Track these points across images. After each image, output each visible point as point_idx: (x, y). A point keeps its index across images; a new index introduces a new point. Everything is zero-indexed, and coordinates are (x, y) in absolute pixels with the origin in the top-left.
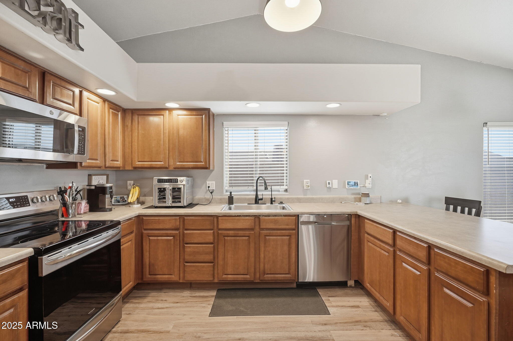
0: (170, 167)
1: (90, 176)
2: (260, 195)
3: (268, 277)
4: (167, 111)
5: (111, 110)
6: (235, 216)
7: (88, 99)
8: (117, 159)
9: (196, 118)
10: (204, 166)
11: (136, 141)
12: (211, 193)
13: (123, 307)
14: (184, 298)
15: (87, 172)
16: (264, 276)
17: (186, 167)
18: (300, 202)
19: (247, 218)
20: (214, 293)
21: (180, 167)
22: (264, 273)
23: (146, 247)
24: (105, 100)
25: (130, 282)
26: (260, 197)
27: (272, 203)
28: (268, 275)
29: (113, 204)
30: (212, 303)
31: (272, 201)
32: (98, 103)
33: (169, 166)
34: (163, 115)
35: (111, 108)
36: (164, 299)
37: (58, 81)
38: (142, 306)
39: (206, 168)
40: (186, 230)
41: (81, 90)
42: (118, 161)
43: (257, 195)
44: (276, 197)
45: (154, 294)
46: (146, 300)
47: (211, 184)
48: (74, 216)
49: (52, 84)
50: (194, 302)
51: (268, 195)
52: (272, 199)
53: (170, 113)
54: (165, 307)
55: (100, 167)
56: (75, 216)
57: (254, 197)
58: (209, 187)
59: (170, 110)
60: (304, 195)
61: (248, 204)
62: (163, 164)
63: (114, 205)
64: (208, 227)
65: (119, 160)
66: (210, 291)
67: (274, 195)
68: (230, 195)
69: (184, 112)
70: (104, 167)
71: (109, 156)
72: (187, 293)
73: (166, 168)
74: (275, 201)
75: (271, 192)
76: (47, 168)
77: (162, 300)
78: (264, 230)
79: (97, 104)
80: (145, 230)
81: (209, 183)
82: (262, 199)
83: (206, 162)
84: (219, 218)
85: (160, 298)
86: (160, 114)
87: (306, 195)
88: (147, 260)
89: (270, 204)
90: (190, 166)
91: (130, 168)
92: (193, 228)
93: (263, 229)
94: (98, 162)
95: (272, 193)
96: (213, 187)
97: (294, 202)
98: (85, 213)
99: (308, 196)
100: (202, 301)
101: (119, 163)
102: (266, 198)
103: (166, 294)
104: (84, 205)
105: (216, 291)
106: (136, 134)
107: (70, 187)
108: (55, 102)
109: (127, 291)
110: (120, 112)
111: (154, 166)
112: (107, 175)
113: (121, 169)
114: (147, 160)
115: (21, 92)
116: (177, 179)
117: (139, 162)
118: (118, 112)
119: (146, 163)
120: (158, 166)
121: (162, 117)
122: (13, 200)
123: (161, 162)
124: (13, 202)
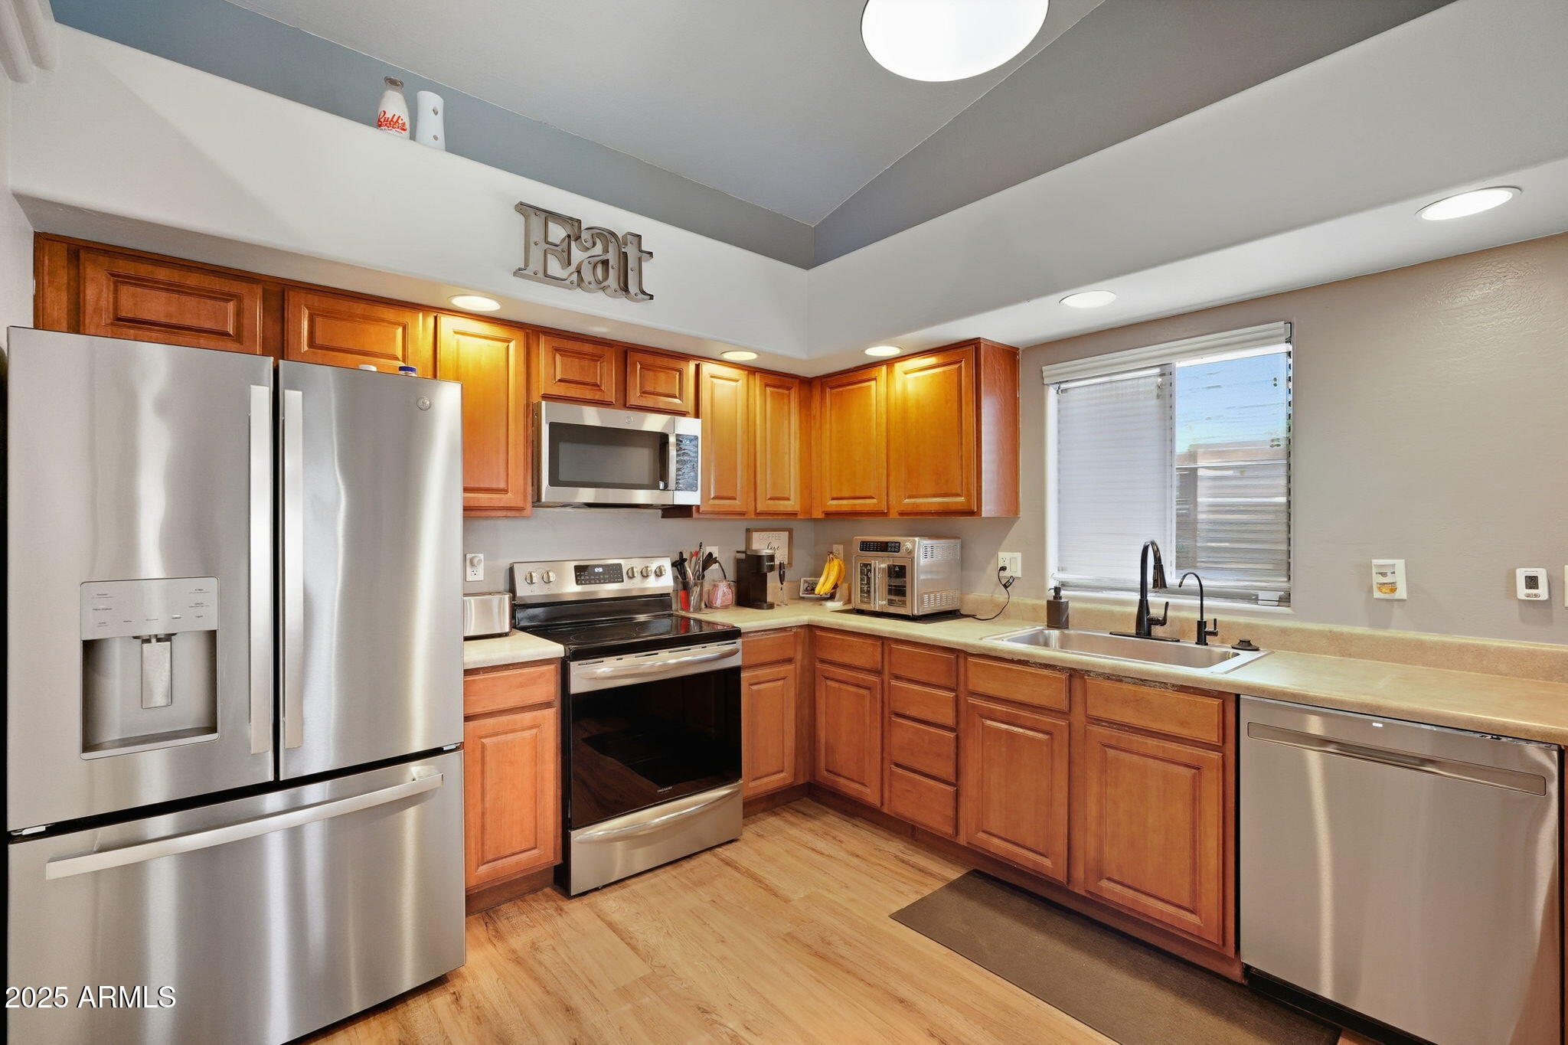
0: (891, 511)
1: (749, 531)
2: (1157, 605)
3: (1110, 890)
4: (884, 368)
5: (768, 389)
6: (1012, 661)
7: (712, 377)
8: (787, 496)
9: (944, 372)
10: (966, 508)
11: (827, 450)
12: (1006, 586)
13: (764, 820)
14: (878, 854)
15: (743, 525)
16: (1099, 883)
17: (924, 509)
18: (1345, 653)
19: (1045, 672)
20: (954, 874)
21: (909, 509)
22: (1101, 876)
23: (821, 704)
24: (751, 370)
25: (782, 771)
26: (1156, 612)
27: (1201, 640)
28: (1112, 885)
29: (801, 595)
30: (927, 892)
31: (1203, 633)
32: (737, 381)
33: (888, 509)
34: (875, 379)
35: (767, 385)
36: (841, 837)
37: (649, 359)
38: (794, 832)
39: (971, 513)
40: (897, 678)
41: (697, 362)
42: (788, 499)
43: (1143, 605)
44: (1219, 618)
45: (832, 818)
46: (809, 825)
47: (1012, 561)
48: (698, 609)
49: (639, 367)
50: (892, 871)
51: (1190, 608)
52: (1201, 624)
53: (890, 372)
54: (826, 853)
55: (743, 514)
56: (700, 610)
57: (1135, 610)
58: (1003, 569)
59: (889, 362)
60: (1373, 625)
61: (1111, 634)
62: (875, 504)
63: (803, 598)
64: (943, 681)
65: (792, 497)
66: (951, 866)
67: (1212, 610)
68: (1055, 597)
69: (932, 360)
70: (753, 513)
71: (766, 488)
72: (895, 847)
73: (884, 514)
74: (1214, 634)
75: (1199, 598)
76: (663, 516)
77: (834, 838)
78: (1100, 722)
79: (734, 384)
80: (823, 661)
81: (1004, 557)
82: (1163, 622)
83: (968, 496)
84: (971, 659)
85: (835, 833)
86: (865, 377)
87: (1386, 627)
88: (822, 735)
89: (1196, 643)
90: (933, 509)
91: (820, 516)
92: (910, 675)
93: (1097, 721)
94: (737, 504)
95: (1204, 602)
96: (1015, 569)
97: (1312, 649)
98: (725, 607)
99: (1392, 633)
100: (907, 878)
101: (792, 504)
102: (1182, 620)
103: (855, 829)
104: (724, 592)
105: (965, 872)
106: (828, 434)
107: (697, 554)
108: (645, 397)
109: (770, 787)
110: (793, 390)
111: (858, 509)
112: (790, 531)
113: (799, 517)
114: (847, 495)
115: (588, 394)
116: (899, 543)
117: (833, 499)
118: (789, 389)
119: (844, 502)
120: (867, 509)
121: (873, 383)
122: (600, 570)
123: (871, 498)
124: (599, 574)
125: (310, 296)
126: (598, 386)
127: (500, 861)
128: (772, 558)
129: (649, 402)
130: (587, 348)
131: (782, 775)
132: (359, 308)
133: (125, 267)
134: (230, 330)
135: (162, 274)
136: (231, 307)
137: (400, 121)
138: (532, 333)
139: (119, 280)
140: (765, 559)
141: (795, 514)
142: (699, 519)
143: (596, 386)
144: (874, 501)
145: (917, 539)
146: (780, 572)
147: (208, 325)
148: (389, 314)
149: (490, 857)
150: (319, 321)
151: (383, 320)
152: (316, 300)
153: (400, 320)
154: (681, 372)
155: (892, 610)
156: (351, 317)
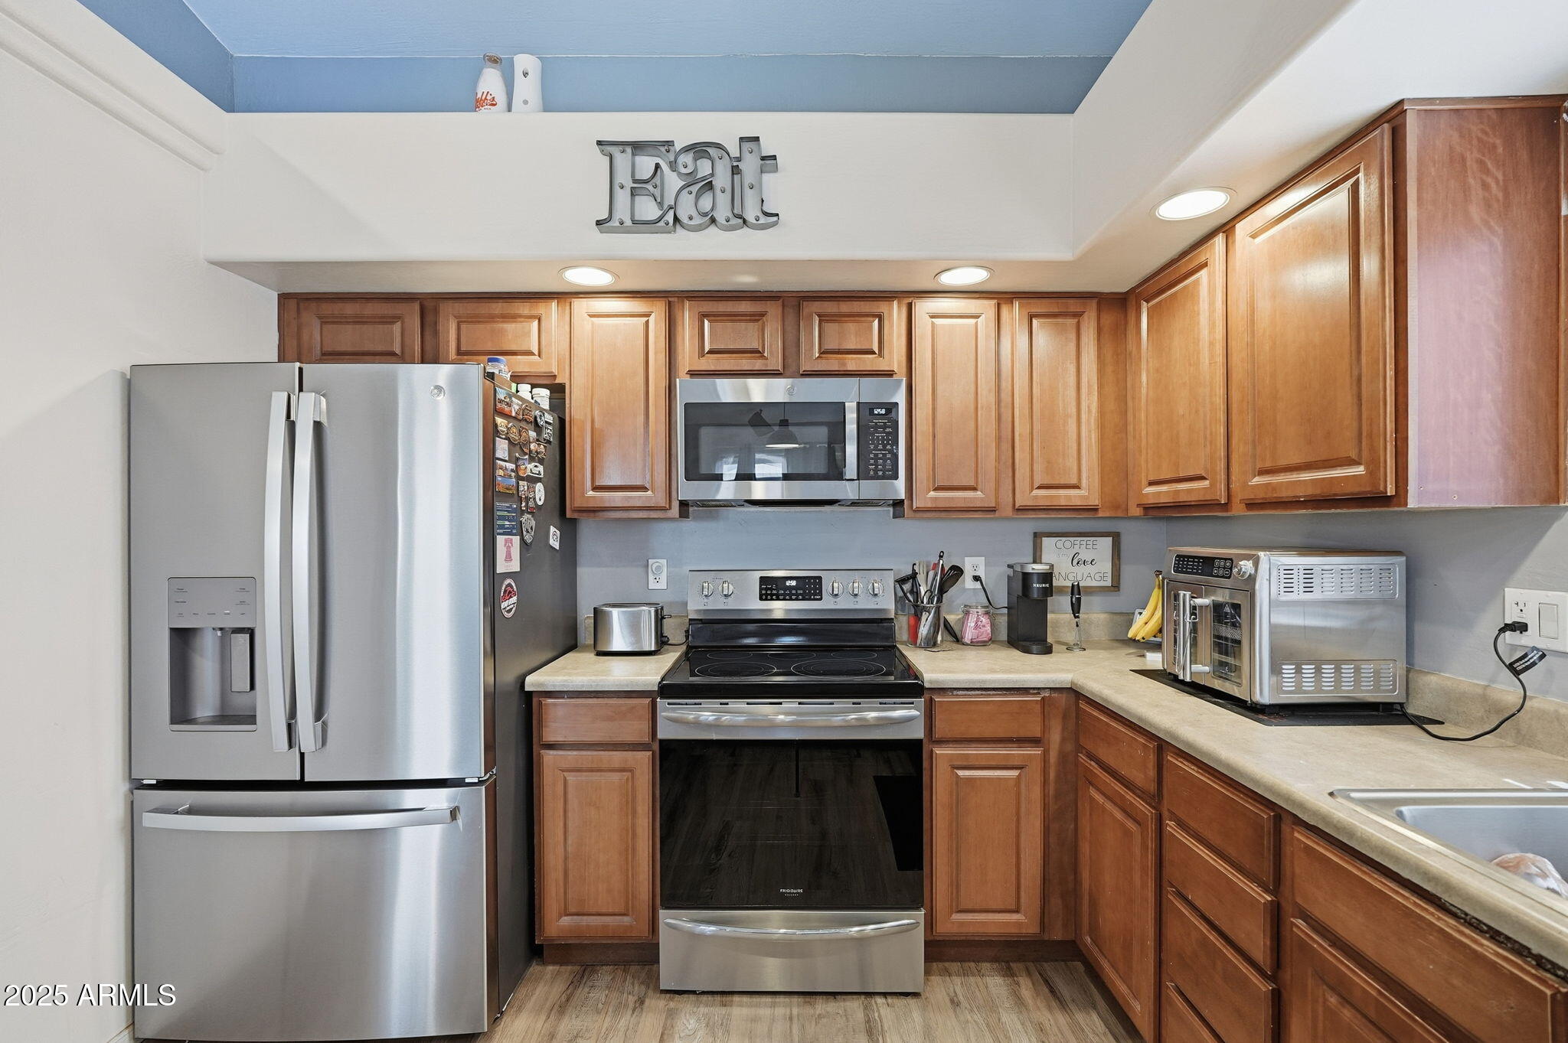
0: (1231, 502)
1: (1037, 536)
4: (1219, 240)
5: (1036, 323)
7: (933, 317)
8: (1073, 481)
10: (1366, 488)
15: (1028, 526)
17: (1285, 494)
21: (1261, 495)
23: (1084, 822)
24: (994, 297)
25: (1018, 910)
32: (977, 316)
33: (1229, 496)
34: (1209, 263)
35: (1033, 317)
37: (832, 307)
39: (1381, 499)
41: (911, 301)
42: (1076, 487)
49: (816, 320)
53: (1229, 244)
56: (935, 644)
59: (1229, 226)
62: (1208, 490)
65: (1084, 482)
70: (1009, 509)
71: (1031, 472)
73: (1219, 508)
79: (975, 322)
80: (1086, 753)
86: (1192, 266)
88: (1085, 874)
90: (1302, 493)
91: (1138, 511)
94: (978, 495)
98: (981, 644)
101: (1087, 493)
104: (978, 623)
106: (1144, 378)
107: (936, 565)
108: (827, 359)
109: (993, 930)
110: (1086, 316)
111: (1183, 498)
112: (1116, 537)
113: (1100, 514)
114: (1168, 476)
115: (745, 364)
116: (1231, 560)
117: (1151, 484)
118: (1078, 315)
119: (1164, 488)
120: (1193, 498)
121: (1203, 273)
122: (793, 583)
123: (1203, 478)
124: (791, 588)
125: (456, 304)
126: (759, 352)
127: (585, 918)
128: (1047, 577)
129: (832, 364)
130: (744, 307)
131: (1015, 917)
132: (498, 307)
133: (327, 309)
134: (398, 351)
135: (350, 309)
136: (397, 328)
137: (489, 97)
138: (671, 299)
139: (324, 321)
140: (1035, 578)
141: (1095, 510)
142: (912, 518)
143: (757, 353)
144: (1207, 483)
145: (1261, 554)
146: (1072, 598)
147: (380, 348)
148: (524, 308)
149: (573, 910)
150: (463, 326)
151: (520, 316)
152: (460, 308)
153: (534, 312)
154: (880, 317)
155: (1217, 685)
156: (492, 318)
